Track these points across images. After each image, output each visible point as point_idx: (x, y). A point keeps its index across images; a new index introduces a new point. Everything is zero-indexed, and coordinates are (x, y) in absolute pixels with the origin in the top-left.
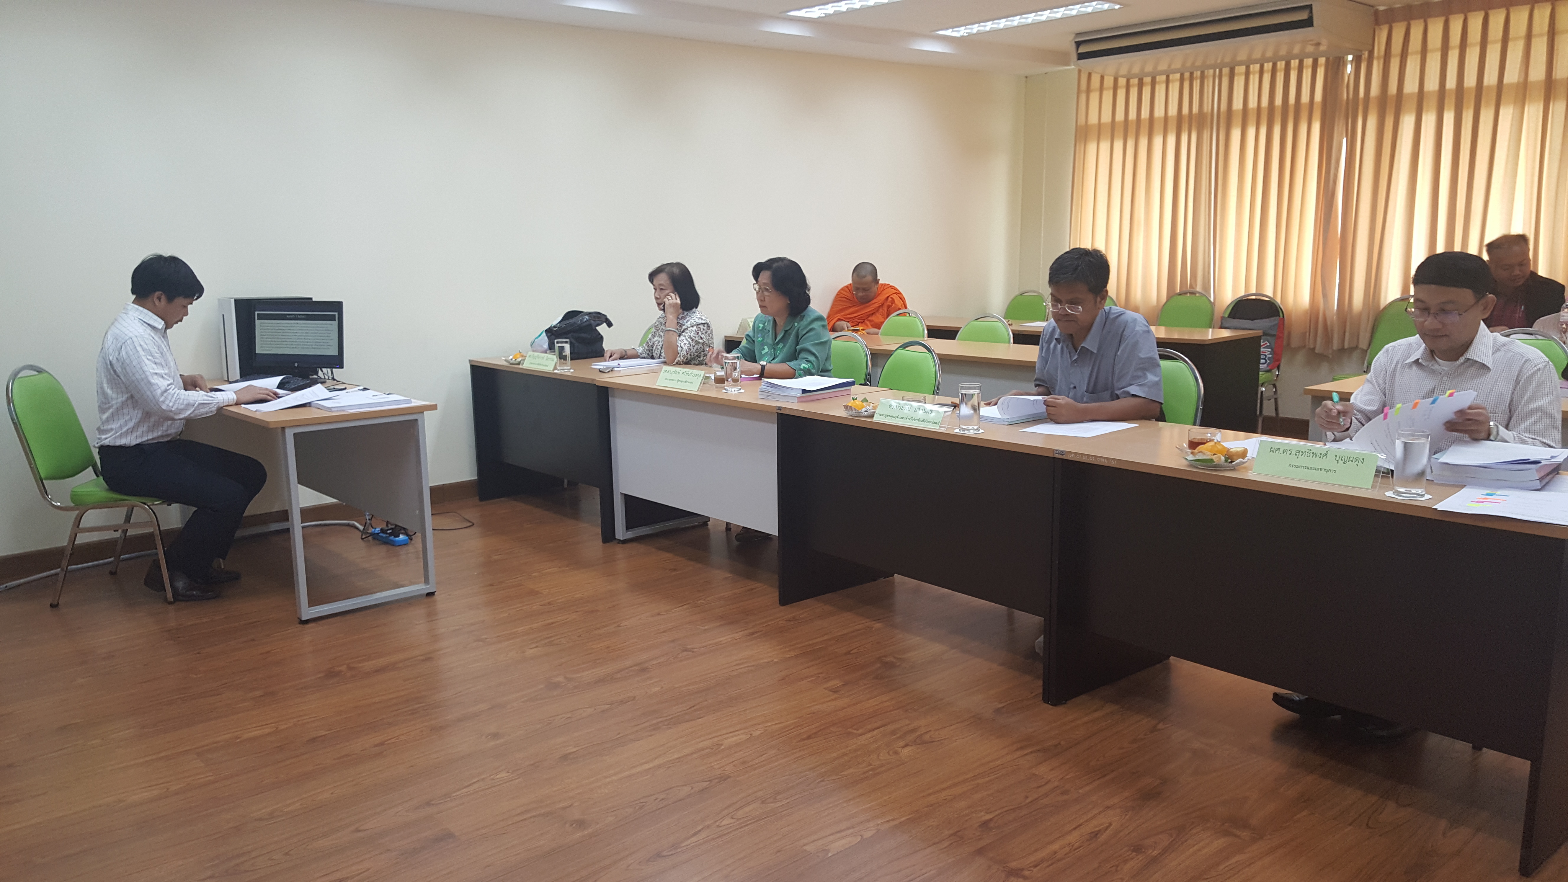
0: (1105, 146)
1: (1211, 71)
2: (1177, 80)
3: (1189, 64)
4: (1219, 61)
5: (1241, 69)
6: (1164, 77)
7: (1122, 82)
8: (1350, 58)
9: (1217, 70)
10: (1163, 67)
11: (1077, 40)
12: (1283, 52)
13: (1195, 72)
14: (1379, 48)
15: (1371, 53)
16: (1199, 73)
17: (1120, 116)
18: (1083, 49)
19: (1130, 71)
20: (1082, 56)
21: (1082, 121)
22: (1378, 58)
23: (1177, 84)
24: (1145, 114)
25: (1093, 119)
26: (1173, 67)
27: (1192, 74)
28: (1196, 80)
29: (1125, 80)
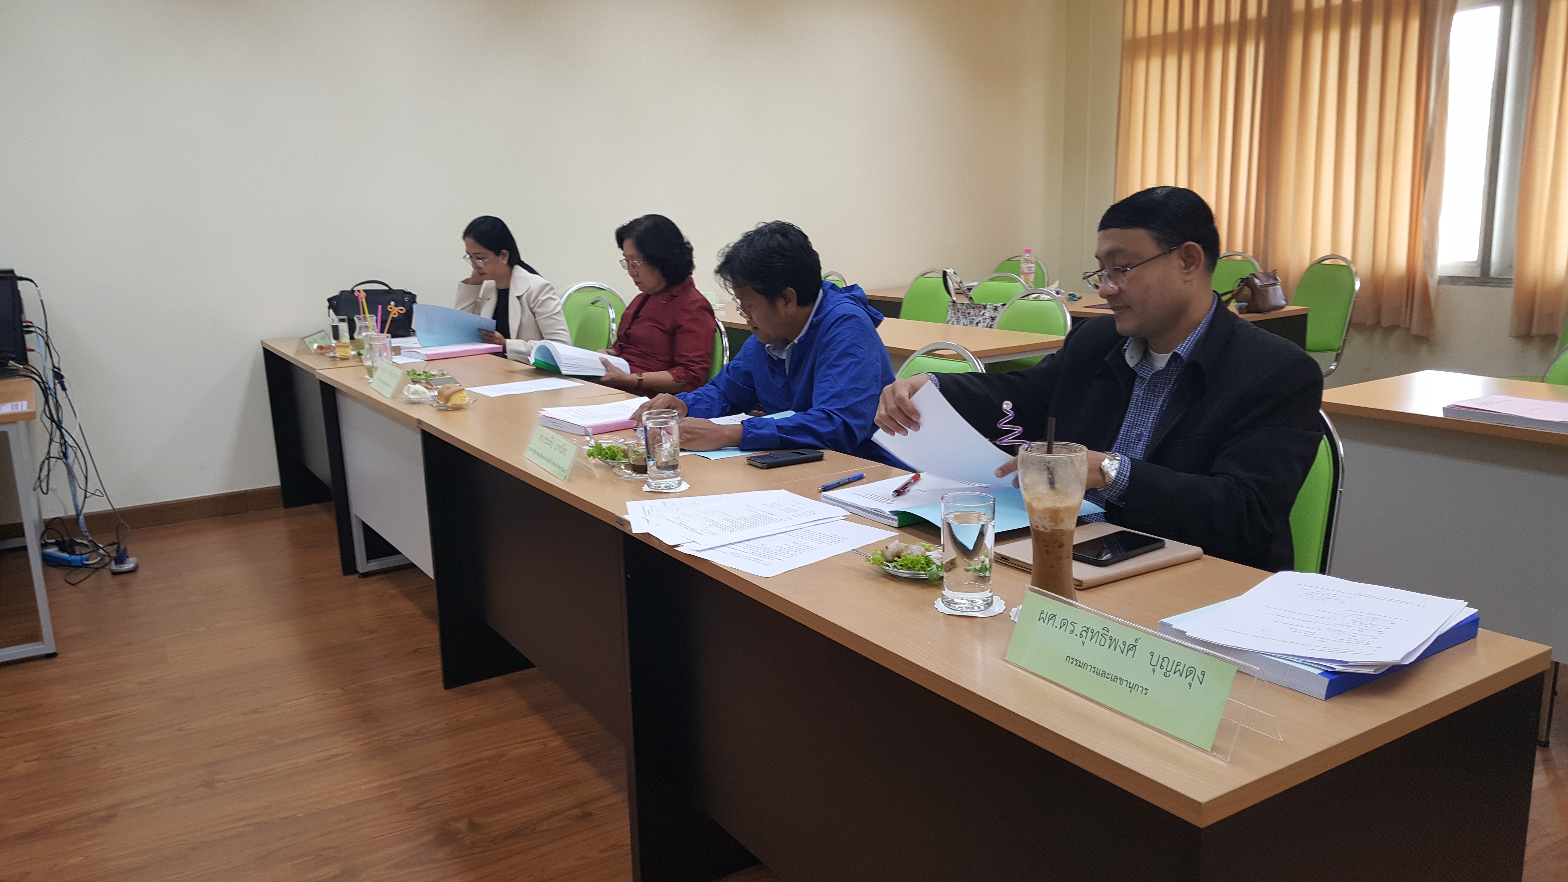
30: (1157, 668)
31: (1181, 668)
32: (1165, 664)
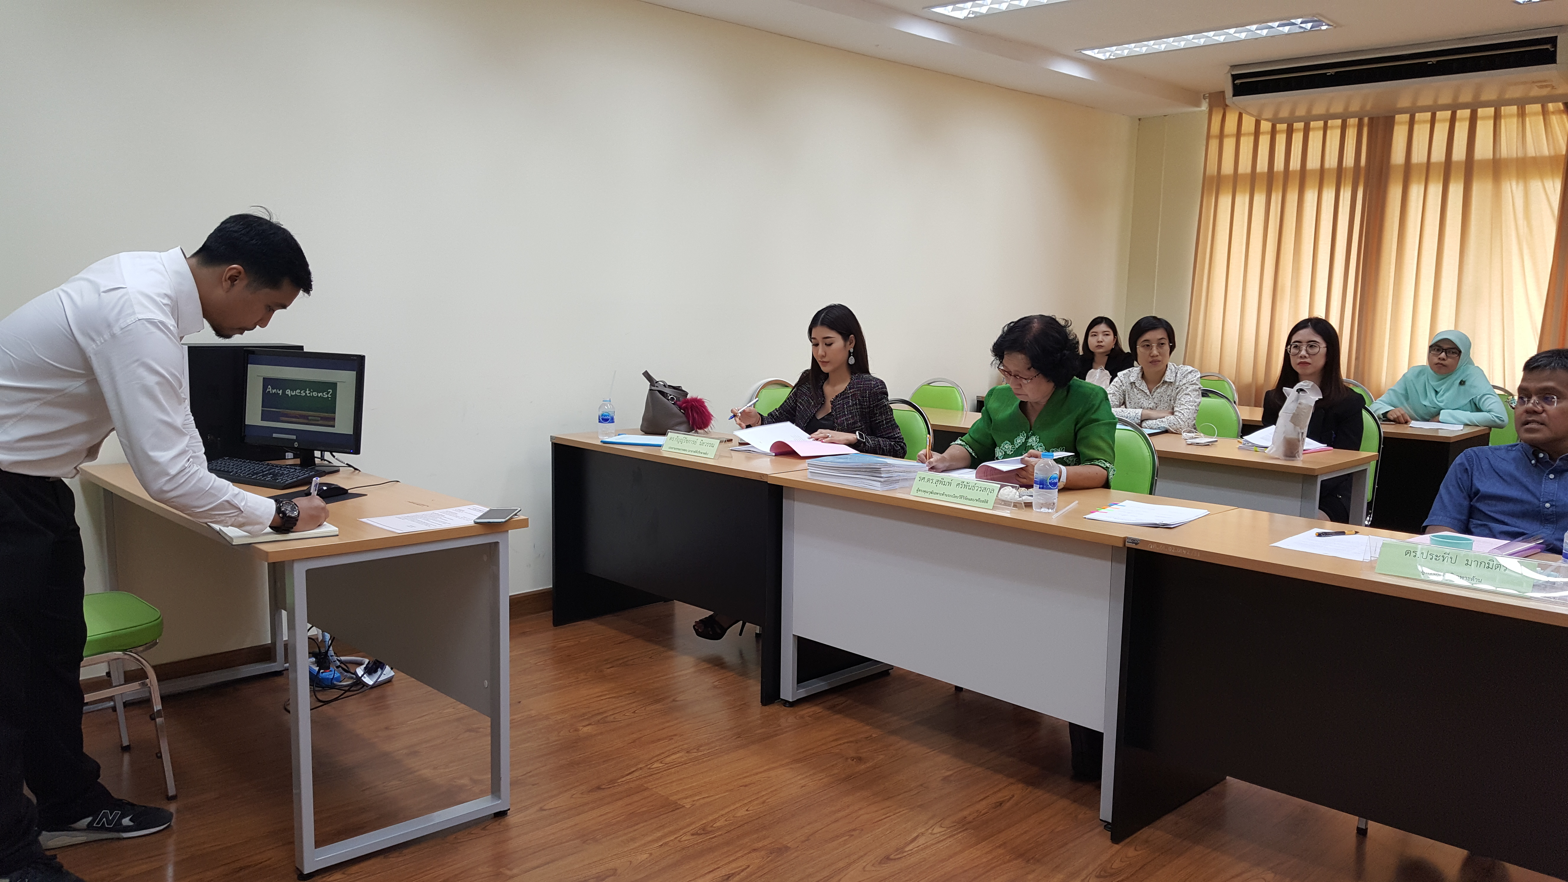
0: (1242, 200)
2: (1337, 126)
3: (1354, 108)
5: (1424, 116)
6: (1321, 123)
7: (1266, 126)
10: (1319, 109)
11: (1234, 73)
17: (1262, 166)
19: (1276, 115)
20: (1239, 92)
21: (1212, 169)
23: (1338, 132)
24: (1295, 165)
25: (1227, 168)
26: (1332, 111)
29: (1270, 124)
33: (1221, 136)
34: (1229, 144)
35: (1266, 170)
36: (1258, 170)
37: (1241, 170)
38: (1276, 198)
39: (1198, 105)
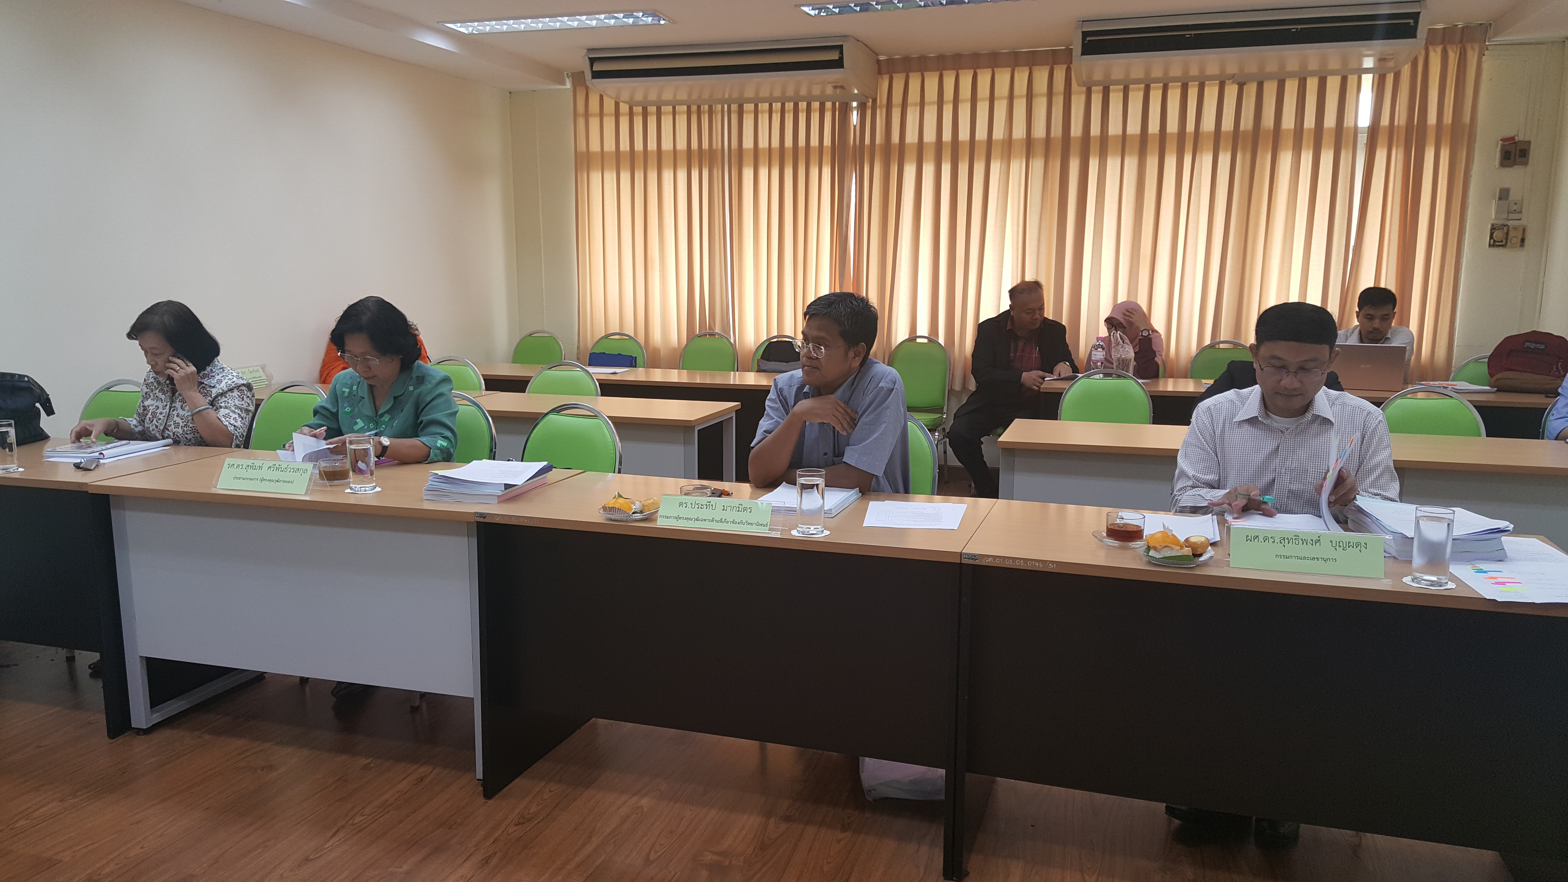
0: (610, 177)
1: (719, 107)
2: (683, 112)
3: (695, 96)
4: (727, 96)
5: (749, 107)
6: (670, 108)
7: (624, 108)
8: (855, 104)
9: (726, 106)
10: (669, 95)
11: (590, 56)
12: (790, 92)
13: (702, 106)
14: (882, 98)
15: (874, 101)
16: (706, 107)
17: (625, 146)
18: (598, 67)
19: (632, 98)
20: (597, 75)
21: (582, 147)
22: (881, 107)
23: (684, 117)
24: (652, 146)
25: (595, 147)
26: (678, 98)
27: (699, 107)
28: (704, 114)
29: (627, 107)
30: (1337, 547)
31: (1352, 544)
32: (1341, 544)
33: (587, 115)
34: (594, 123)
35: (628, 149)
36: (622, 148)
37: (606, 149)
38: (639, 176)
39: (564, 83)
